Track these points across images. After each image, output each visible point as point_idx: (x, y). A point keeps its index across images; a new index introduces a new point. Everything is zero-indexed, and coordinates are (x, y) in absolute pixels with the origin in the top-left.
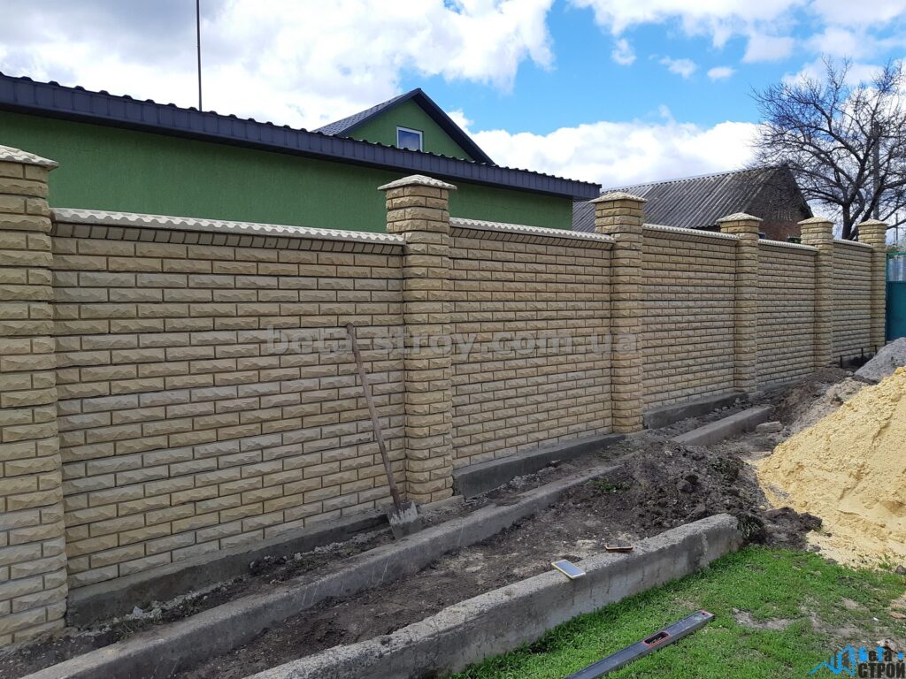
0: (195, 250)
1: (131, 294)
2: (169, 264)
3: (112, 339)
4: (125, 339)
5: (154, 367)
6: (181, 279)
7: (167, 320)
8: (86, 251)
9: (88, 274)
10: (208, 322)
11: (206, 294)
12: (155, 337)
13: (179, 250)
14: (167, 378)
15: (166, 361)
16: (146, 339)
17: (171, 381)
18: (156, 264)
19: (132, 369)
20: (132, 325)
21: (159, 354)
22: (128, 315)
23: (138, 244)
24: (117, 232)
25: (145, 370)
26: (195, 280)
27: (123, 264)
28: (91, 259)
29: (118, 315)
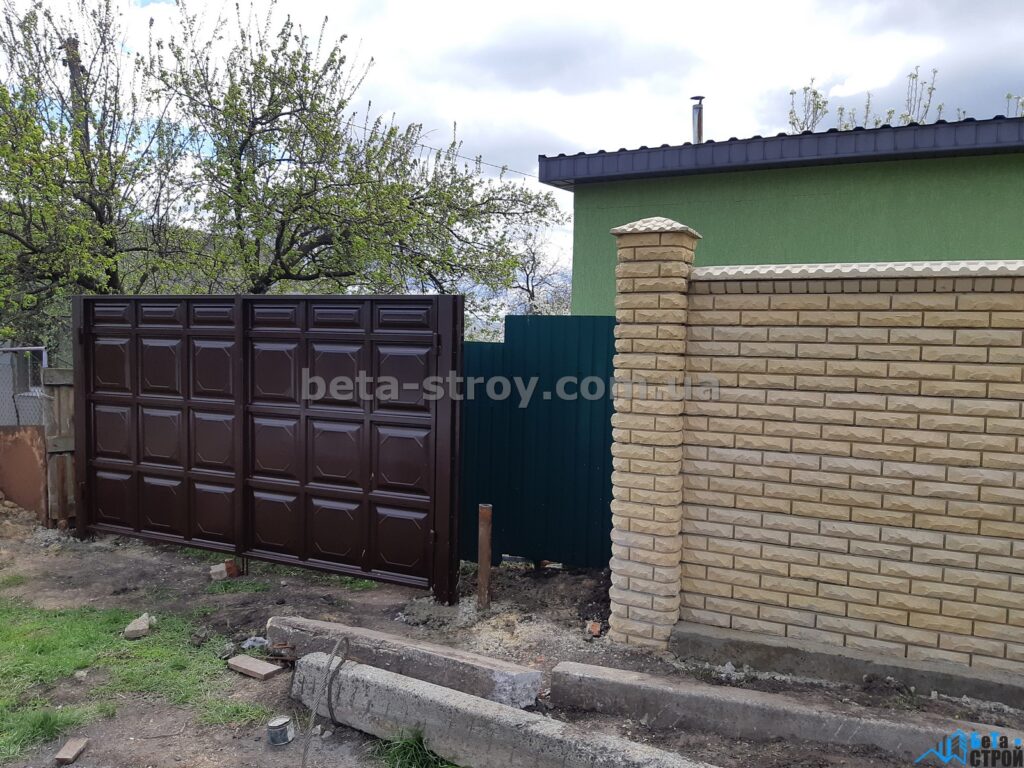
0: (838, 300)
1: (761, 349)
2: (805, 317)
3: (739, 392)
4: (752, 393)
5: (780, 426)
6: (818, 333)
7: (798, 377)
8: (721, 307)
9: (721, 329)
10: (849, 383)
11: (850, 351)
12: (783, 395)
13: (819, 301)
14: (795, 440)
15: (794, 421)
16: (774, 396)
17: (799, 444)
18: (791, 317)
19: (757, 425)
20: (760, 380)
21: (787, 413)
22: (756, 369)
23: (773, 297)
24: (750, 287)
25: (771, 427)
26: (835, 333)
27: (756, 318)
28: (724, 313)
29: (747, 369)
